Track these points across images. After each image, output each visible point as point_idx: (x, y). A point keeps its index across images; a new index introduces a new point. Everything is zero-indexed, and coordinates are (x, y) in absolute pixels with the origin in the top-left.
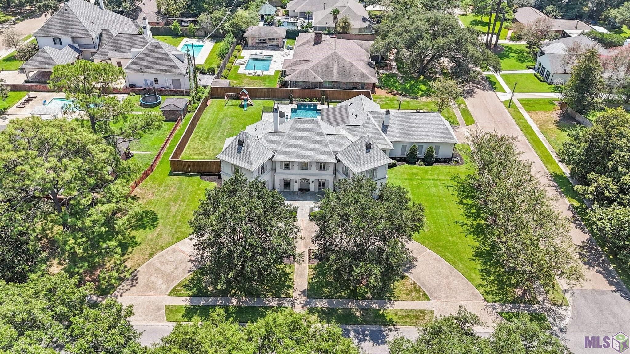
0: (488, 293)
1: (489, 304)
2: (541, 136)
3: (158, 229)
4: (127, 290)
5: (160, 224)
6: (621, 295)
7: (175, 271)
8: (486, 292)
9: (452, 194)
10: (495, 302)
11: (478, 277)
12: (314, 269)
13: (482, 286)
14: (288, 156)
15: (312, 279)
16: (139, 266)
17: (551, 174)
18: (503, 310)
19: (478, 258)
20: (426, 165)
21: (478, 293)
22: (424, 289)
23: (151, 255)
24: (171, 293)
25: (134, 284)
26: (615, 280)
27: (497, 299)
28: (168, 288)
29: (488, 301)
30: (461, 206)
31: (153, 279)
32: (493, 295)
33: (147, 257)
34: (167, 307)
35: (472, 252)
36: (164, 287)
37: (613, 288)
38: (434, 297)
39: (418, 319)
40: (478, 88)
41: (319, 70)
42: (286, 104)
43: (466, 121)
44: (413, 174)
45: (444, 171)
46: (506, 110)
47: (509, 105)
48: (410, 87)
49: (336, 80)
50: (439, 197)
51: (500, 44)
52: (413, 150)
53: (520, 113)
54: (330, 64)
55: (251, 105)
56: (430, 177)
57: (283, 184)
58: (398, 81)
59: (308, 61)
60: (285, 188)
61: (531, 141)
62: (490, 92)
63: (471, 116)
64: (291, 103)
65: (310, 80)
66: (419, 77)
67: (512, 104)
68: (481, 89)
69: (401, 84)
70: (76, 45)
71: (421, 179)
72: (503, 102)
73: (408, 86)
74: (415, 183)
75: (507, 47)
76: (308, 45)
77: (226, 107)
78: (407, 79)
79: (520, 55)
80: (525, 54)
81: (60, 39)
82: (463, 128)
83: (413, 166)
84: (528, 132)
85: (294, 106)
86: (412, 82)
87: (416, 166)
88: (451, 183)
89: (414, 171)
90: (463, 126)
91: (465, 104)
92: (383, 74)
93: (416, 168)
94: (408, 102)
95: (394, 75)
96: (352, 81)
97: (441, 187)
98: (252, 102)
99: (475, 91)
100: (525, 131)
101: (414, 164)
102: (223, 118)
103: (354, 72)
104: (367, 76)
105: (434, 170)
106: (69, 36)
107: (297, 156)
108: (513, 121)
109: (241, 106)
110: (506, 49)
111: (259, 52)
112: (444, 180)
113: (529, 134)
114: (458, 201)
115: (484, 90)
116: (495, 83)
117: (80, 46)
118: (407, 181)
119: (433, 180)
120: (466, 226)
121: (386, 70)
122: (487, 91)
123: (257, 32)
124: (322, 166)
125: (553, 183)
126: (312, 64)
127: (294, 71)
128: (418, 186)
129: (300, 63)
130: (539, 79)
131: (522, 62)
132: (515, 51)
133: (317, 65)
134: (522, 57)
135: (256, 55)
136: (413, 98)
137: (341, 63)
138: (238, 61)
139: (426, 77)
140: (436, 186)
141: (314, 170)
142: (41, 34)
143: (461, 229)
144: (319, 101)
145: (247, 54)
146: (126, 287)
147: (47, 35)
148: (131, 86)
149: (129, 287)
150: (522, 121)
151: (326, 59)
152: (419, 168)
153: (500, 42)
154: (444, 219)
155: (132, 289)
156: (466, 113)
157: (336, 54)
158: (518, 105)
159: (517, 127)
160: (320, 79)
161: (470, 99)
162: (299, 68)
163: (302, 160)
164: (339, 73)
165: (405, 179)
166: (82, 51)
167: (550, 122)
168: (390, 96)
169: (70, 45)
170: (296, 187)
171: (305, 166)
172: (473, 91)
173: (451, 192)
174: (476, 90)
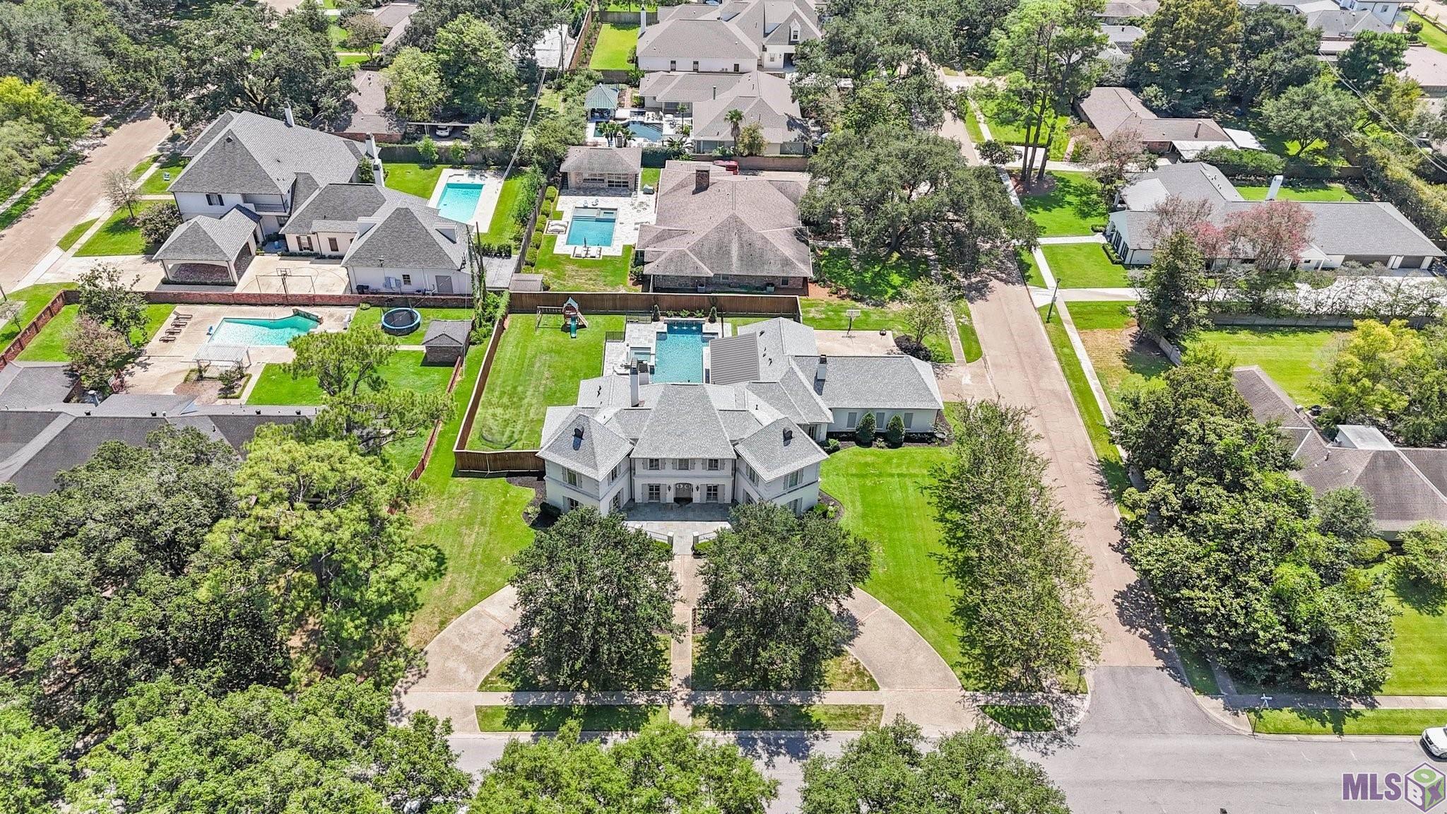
0: (968, 676)
1: (968, 694)
2: (1094, 384)
3: (448, 578)
4: (413, 684)
5: (450, 569)
6: (1170, 675)
7: (485, 651)
8: (965, 674)
9: (929, 503)
10: (977, 691)
11: (955, 650)
12: (701, 642)
13: (961, 664)
14: (656, 448)
15: (698, 659)
16: (426, 643)
17: (1099, 461)
18: (987, 702)
19: (959, 618)
20: (889, 447)
21: (954, 675)
22: (871, 673)
23: (443, 624)
24: (481, 686)
25: (423, 673)
26: (1166, 650)
27: (982, 685)
28: (476, 678)
29: (966, 689)
30: (941, 524)
31: (451, 664)
32: (976, 679)
33: (437, 627)
34: (479, 710)
35: (951, 607)
36: (469, 677)
37: (1160, 663)
38: (885, 685)
39: (859, 719)
40: (996, 278)
41: (705, 251)
42: (645, 322)
43: (967, 353)
44: (867, 464)
45: (919, 459)
46: (1042, 327)
47: (1049, 318)
48: (872, 278)
49: (736, 273)
50: (906, 508)
51: (1049, 173)
52: (868, 423)
53: (1066, 333)
54: (726, 240)
55: (584, 326)
56: (894, 471)
57: (647, 491)
58: (850, 267)
59: (685, 232)
60: (651, 498)
61: (1077, 394)
62: (1019, 288)
63: (977, 342)
64: (656, 319)
65: (689, 272)
66: (889, 255)
67: (1053, 313)
68: (1001, 280)
69: (856, 273)
70: (251, 207)
71: (880, 475)
72: (1038, 310)
73: (868, 276)
74: (869, 483)
75: (1062, 180)
76: (683, 191)
77: (538, 333)
78: (868, 260)
79: (1084, 198)
80: (1094, 196)
81: (220, 197)
82: (960, 368)
83: (867, 450)
84: (1073, 374)
85: (661, 326)
86: (877, 269)
87: (872, 448)
88: (928, 482)
89: (869, 459)
90: (961, 363)
91: (969, 315)
92: (824, 249)
93: (872, 454)
94: (866, 314)
95: (844, 252)
96: (765, 274)
97: (911, 490)
98: (584, 319)
99: (991, 284)
100: (1068, 372)
101: (869, 445)
102: (535, 356)
103: (770, 255)
104: (792, 263)
105: (902, 457)
106: (237, 190)
107: (671, 450)
108: (1051, 350)
109: (566, 329)
110: (1060, 185)
111: (590, 200)
112: (916, 476)
113: (1075, 380)
114: (937, 515)
115: (1006, 282)
116: (1030, 266)
117: (258, 206)
118: (855, 479)
119: (899, 475)
120: (945, 562)
121: (830, 240)
122: (1013, 284)
123: (586, 162)
124: (713, 464)
125: (1101, 478)
126: (693, 239)
127: (659, 254)
128: (874, 489)
129: (671, 237)
130: (1110, 257)
131: (1085, 215)
132: (1076, 189)
133: (701, 243)
134: (1086, 203)
135: (586, 207)
136: (875, 305)
137: (746, 237)
138: (553, 225)
139: (902, 257)
140: (903, 488)
141: (699, 470)
142: (185, 188)
143: (936, 568)
144: (706, 316)
145: (567, 204)
146: (411, 679)
147: (196, 189)
148: (362, 289)
149: (416, 678)
150: (1066, 350)
151: (718, 229)
152: (877, 453)
153: (1050, 166)
154: (912, 550)
155: (420, 681)
156: (968, 334)
157: (735, 218)
158: (1065, 314)
159: (1056, 364)
160: (707, 272)
161: (979, 302)
162: (668, 248)
163: (681, 457)
164: (741, 258)
165: (852, 475)
166: (260, 217)
167: (1114, 354)
168: (835, 300)
169: (238, 207)
170: (670, 497)
171: (684, 464)
172: (986, 286)
173: (927, 499)
174: (994, 283)
